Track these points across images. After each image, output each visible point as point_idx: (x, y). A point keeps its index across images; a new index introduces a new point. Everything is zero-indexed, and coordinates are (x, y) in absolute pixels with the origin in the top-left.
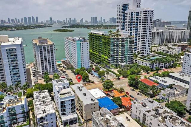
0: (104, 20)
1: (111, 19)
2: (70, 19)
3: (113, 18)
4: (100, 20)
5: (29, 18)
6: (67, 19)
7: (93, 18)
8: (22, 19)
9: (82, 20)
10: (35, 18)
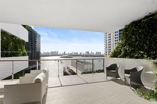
0: (93, 53)
1: (96, 52)
2: (75, 52)
3: (98, 52)
4: (91, 53)
5: (54, 52)
6: (73, 52)
7: (87, 52)
8: (50, 53)
9: (81, 53)
10: (57, 52)
